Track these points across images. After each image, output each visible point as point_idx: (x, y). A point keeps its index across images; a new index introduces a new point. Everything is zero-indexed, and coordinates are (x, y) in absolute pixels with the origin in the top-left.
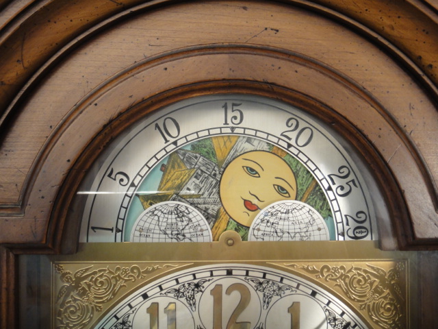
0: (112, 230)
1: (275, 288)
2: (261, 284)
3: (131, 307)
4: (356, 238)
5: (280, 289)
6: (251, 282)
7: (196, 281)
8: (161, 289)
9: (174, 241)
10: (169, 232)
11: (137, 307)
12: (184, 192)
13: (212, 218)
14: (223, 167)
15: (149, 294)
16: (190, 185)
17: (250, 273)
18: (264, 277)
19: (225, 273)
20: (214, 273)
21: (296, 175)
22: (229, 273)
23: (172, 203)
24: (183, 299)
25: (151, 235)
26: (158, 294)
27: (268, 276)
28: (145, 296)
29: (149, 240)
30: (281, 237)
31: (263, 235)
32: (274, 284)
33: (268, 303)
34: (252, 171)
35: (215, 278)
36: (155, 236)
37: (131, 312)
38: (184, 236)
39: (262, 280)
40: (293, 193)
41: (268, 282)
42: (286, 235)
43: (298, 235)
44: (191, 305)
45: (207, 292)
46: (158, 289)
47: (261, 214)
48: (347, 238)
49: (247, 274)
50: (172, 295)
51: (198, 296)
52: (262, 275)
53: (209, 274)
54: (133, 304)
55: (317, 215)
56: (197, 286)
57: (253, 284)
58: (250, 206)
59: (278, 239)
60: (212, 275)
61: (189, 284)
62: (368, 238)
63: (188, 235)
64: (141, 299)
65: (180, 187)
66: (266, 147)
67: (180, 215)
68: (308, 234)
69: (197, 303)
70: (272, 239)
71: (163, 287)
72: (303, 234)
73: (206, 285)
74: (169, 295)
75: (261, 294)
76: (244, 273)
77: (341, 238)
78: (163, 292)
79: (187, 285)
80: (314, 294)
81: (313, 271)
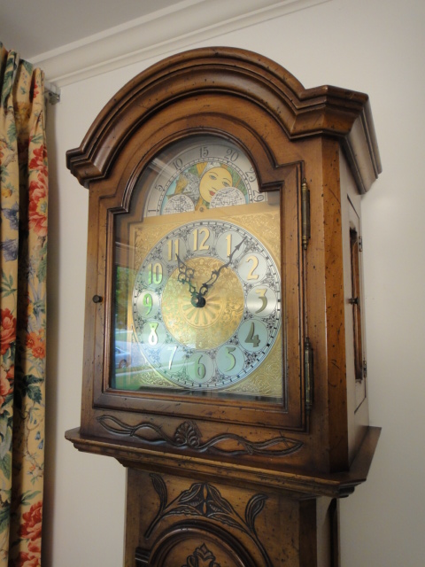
0: (156, 211)
1: (221, 229)
2: (214, 228)
3: (162, 243)
4: (258, 201)
5: (223, 229)
7: (187, 229)
8: (174, 234)
12: (185, 191)
13: (196, 201)
14: (201, 177)
15: (169, 237)
16: (188, 188)
17: (210, 223)
19: (199, 224)
20: (195, 225)
21: (232, 176)
22: (201, 224)
23: (178, 196)
24: (183, 238)
26: (172, 237)
27: (217, 224)
28: (167, 238)
31: (216, 205)
32: (220, 227)
33: (217, 236)
34: (213, 177)
35: (195, 227)
39: (215, 226)
40: (231, 184)
41: (217, 226)
43: (231, 203)
46: (172, 234)
47: (215, 196)
48: (254, 202)
52: (215, 223)
53: (193, 225)
55: (240, 192)
56: (188, 231)
57: (211, 228)
58: (212, 193)
61: (185, 231)
62: (264, 200)
65: (183, 189)
66: (219, 165)
67: (182, 200)
68: (236, 202)
72: (233, 202)
73: (191, 230)
74: (177, 236)
75: (214, 232)
76: (207, 223)
77: (251, 202)
80: (238, 230)
81: (238, 219)
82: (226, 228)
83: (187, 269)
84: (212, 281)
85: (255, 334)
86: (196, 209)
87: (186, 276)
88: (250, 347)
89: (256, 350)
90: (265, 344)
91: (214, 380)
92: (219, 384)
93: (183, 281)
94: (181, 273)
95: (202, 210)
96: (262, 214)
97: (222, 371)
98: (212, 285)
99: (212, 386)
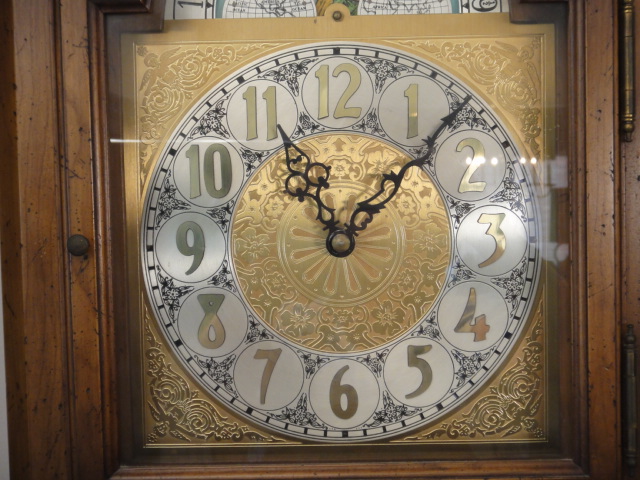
0: (201, 5)
1: (389, 68)
2: (372, 64)
3: (225, 92)
4: (482, 10)
5: (395, 69)
6: (361, 62)
7: (299, 62)
8: (259, 71)
9: (273, 16)
10: (266, 6)
11: (232, 92)
15: (245, 77)
17: (361, 52)
18: (376, 56)
19: (331, 51)
20: (320, 52)
22: (337, 51)
24: (284, 83)
25: (247, 10)
26: (256, 78)
27: (381, 55)
28: (241, 80)
29: (244, 15)
30: (396, 10)
31: (375, 7)
32: (387, 64)
33: (381, 86)
35: (321, 58)
36: (251, 11)
37: (225, 97)
38: (284, 10)
39: (374, 60)
41: (381, 62)
42: (402, 7)
43: (415, 7)
44: (292, 89)
45: (311, 74)
46: (255, 72)
48: (472, 10)
49: (357, 53)
50: (271, 78)
51: (301, 79)
52: (373, 54)
53: (313, 53)
54: (227, 89)
56: (300, 67)
57: (364, 65)
59: (393, 12)
60: (316, 55)
61: (291, 65)
62: (497, 10)
63: (288, 10)
64: (236, 83)
68: (427, 6)
69: (300, 86)
70: (385, 12)
71: (261, 69)
72: (421, 6)
73: (309, 66)
74: (268, 78)
75: (373, 76)
76: (354, 52)
77: (465, 10)
78: (261, 75)
79: (288, 67)
80: (434, 75)
81: (433, 49)
82: (405, 67)
83: (309, 166)
84: (381, 199)
85: (478, 313)
86: (320, 13)
87: (309, 183)
88: (467, 343)
89: (481, 347)
90: (502, 332)
91: (381, 420)
92: (394, 427)
93: (300, 194)
94: (294, 174)
95: (338, 17)
96: (491, 42)
97: (400, 398)
98: (381, 206)
99: (376, 432)
